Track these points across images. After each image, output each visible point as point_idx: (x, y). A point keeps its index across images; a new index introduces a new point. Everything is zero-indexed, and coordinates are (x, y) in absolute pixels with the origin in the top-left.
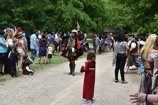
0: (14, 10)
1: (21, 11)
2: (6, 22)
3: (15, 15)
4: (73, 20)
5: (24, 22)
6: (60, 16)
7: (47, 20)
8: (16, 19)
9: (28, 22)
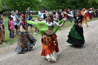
0: (67, 2)
1: (70, 1)
2: (64, 7)
3: (67, 3)
4: (92, 3)
5: (71, 6)
6: (87, 2)
7: (81, 5)
8: (68, 5)
9: (73, 6)
